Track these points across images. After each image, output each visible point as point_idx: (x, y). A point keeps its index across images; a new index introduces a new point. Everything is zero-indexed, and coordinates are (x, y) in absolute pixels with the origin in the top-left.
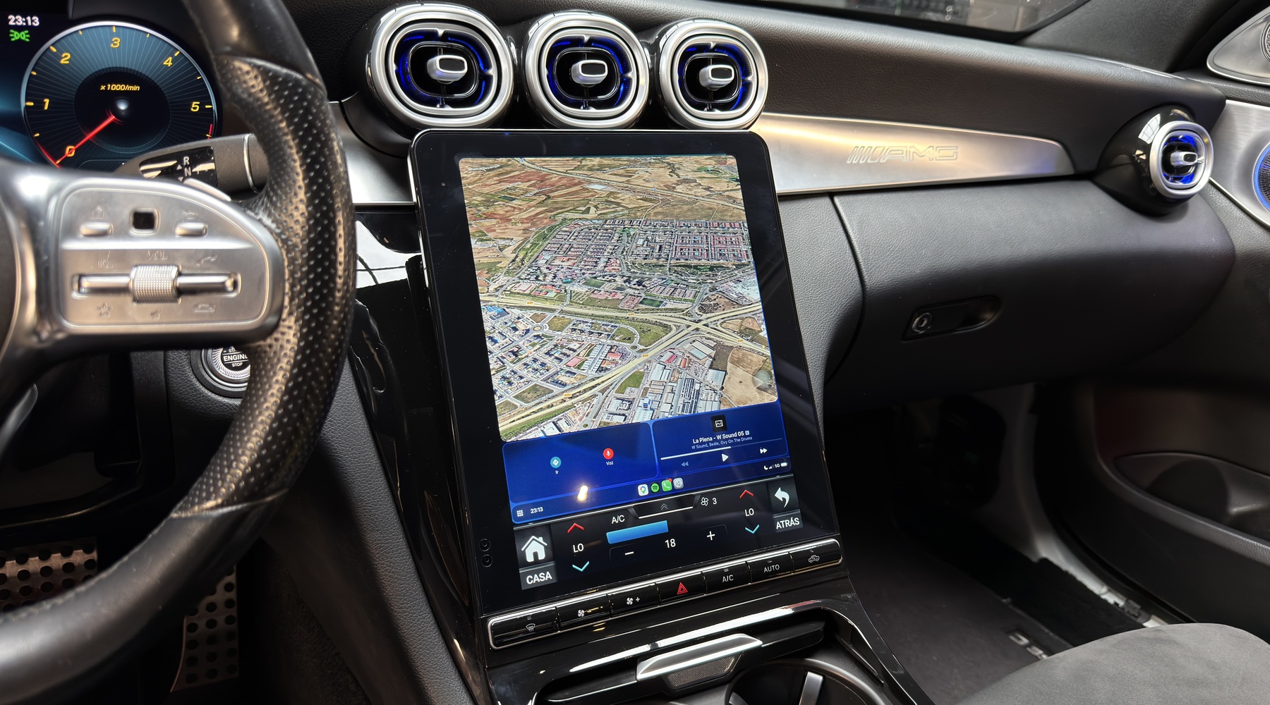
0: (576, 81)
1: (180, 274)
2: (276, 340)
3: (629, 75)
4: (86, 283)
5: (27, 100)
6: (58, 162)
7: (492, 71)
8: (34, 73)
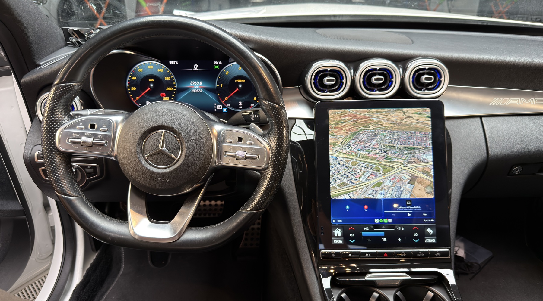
1: (247, 154)
3: (393, 80)
4: (227, 154)
5: (217, 85)
6: (223, 101)
7: (344, 81)
8: (219, 77)
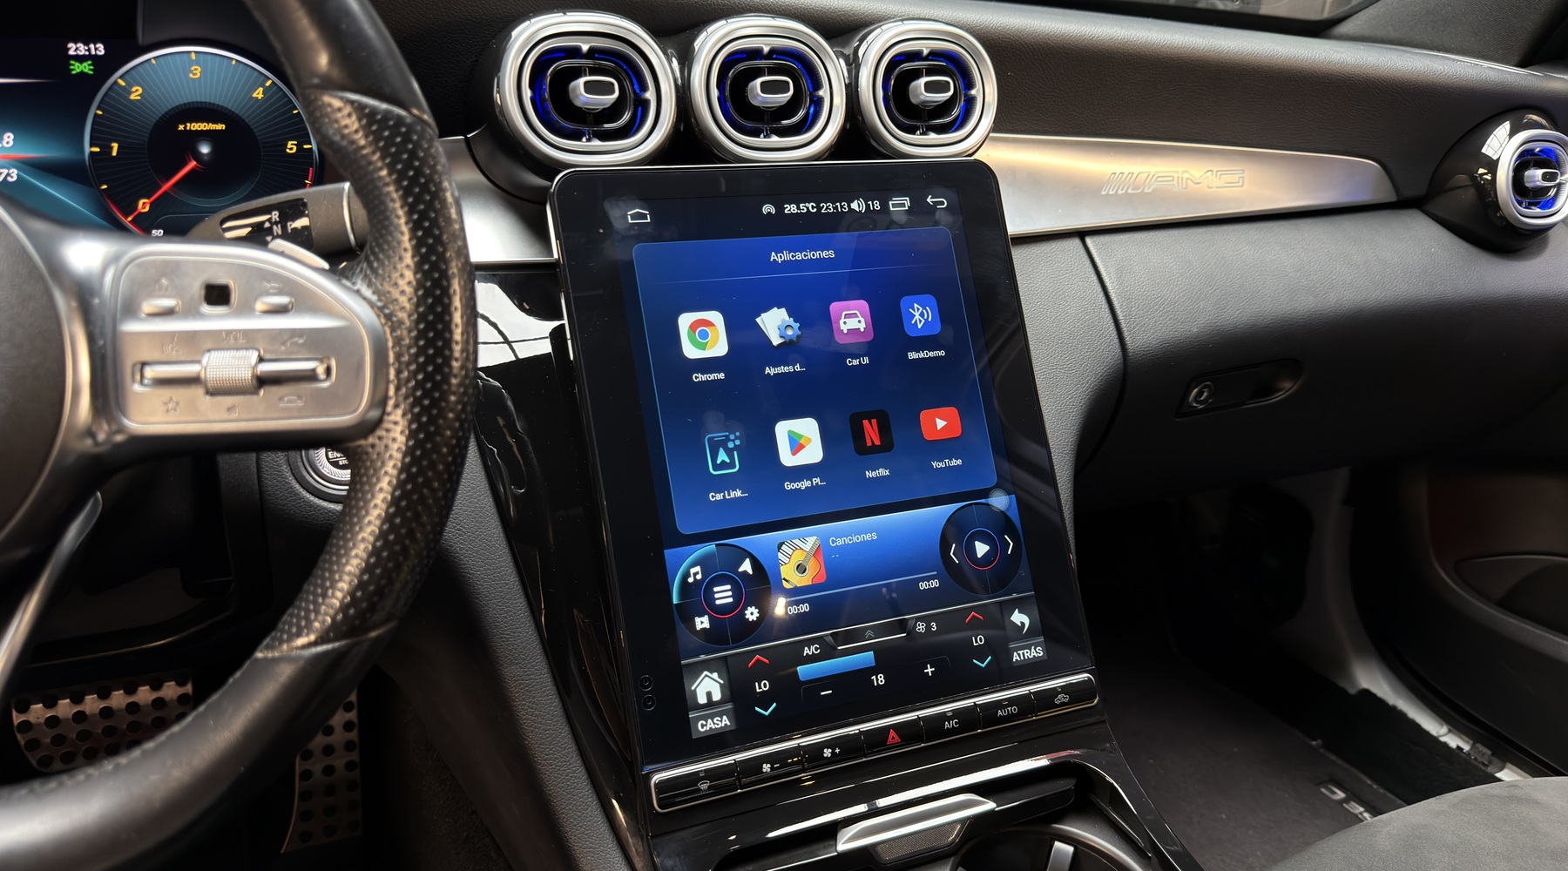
0: (755, 103)
1: (261, 360)
2: (380, 438)
3: (821, 93)
4: (150, 372)
5: (92, 145)
6: (130, 219)
7: (650, 95)
8: (100, 112)
